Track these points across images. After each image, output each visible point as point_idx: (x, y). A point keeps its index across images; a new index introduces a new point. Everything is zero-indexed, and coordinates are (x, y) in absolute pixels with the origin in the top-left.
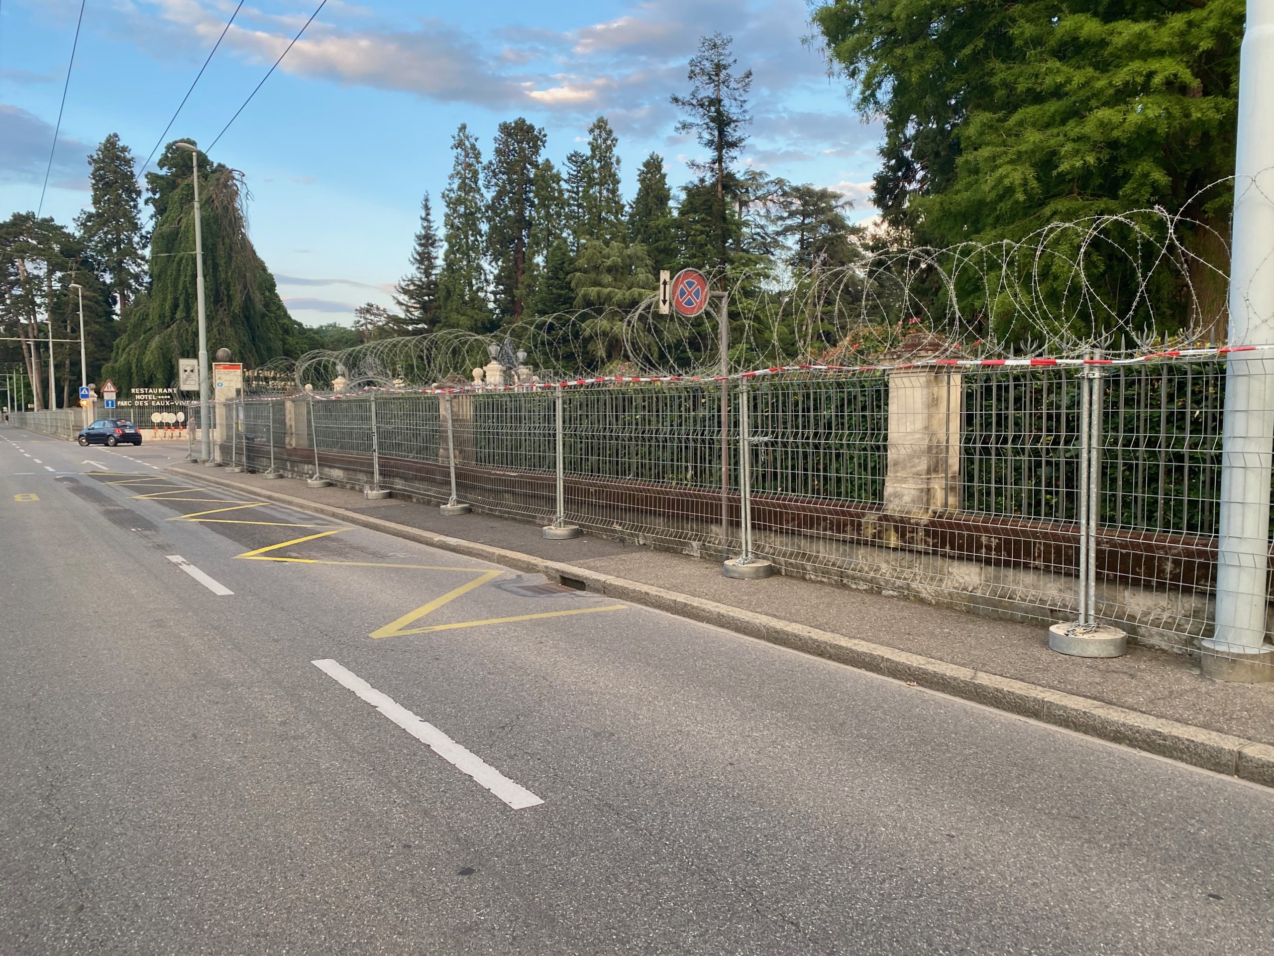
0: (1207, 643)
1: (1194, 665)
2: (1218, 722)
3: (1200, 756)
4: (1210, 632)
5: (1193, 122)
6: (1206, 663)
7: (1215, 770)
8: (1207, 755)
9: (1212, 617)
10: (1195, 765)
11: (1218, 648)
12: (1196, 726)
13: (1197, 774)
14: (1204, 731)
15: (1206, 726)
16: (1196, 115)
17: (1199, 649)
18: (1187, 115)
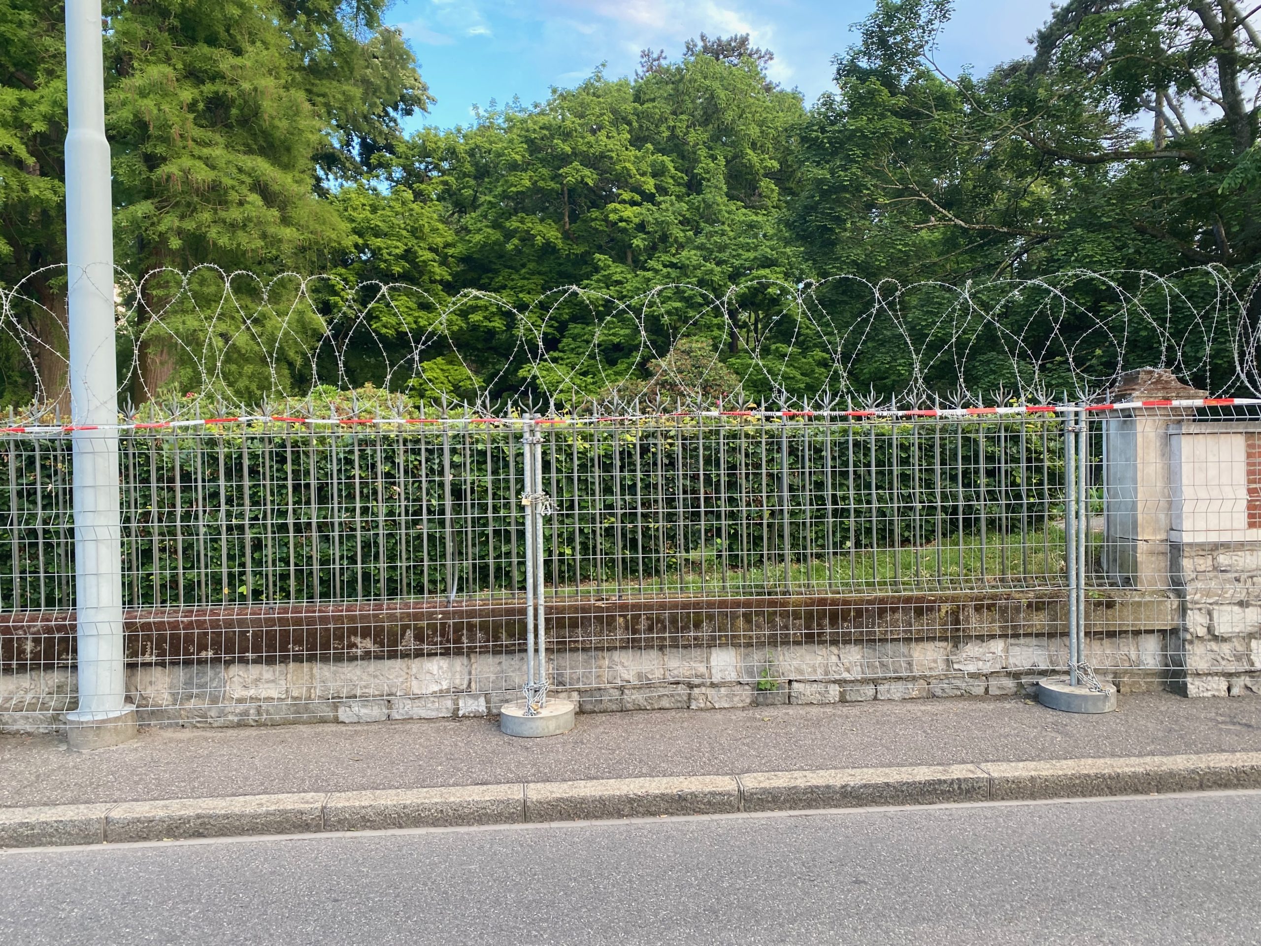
0: (72, 717)
1: (61, 741)
2: (86, 793)
3: (69, 834)
4: (74, 705)
5: (31, 198)
6: (72, 736)
7: (85, 843)
8: (76, 830)
9: (76, 690)
10: (65, 844)
11: (83, 719)
12: (64, 804)
13: (68, 853)
14: (73, 807)
15: (74, 801)
16: (34, 192)
17: (65, 723)
18: (25, 190)
